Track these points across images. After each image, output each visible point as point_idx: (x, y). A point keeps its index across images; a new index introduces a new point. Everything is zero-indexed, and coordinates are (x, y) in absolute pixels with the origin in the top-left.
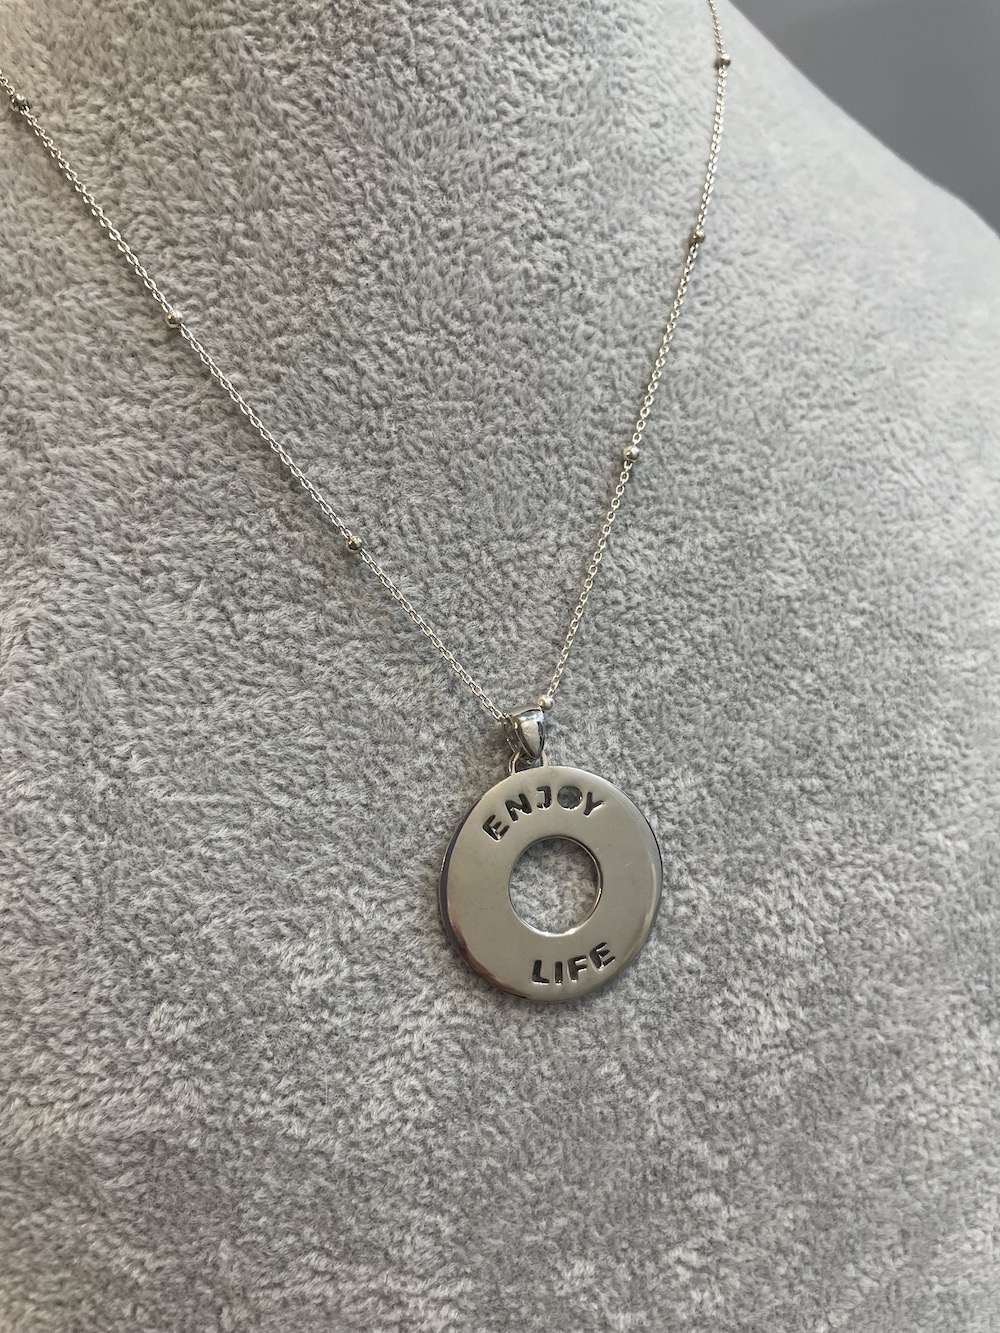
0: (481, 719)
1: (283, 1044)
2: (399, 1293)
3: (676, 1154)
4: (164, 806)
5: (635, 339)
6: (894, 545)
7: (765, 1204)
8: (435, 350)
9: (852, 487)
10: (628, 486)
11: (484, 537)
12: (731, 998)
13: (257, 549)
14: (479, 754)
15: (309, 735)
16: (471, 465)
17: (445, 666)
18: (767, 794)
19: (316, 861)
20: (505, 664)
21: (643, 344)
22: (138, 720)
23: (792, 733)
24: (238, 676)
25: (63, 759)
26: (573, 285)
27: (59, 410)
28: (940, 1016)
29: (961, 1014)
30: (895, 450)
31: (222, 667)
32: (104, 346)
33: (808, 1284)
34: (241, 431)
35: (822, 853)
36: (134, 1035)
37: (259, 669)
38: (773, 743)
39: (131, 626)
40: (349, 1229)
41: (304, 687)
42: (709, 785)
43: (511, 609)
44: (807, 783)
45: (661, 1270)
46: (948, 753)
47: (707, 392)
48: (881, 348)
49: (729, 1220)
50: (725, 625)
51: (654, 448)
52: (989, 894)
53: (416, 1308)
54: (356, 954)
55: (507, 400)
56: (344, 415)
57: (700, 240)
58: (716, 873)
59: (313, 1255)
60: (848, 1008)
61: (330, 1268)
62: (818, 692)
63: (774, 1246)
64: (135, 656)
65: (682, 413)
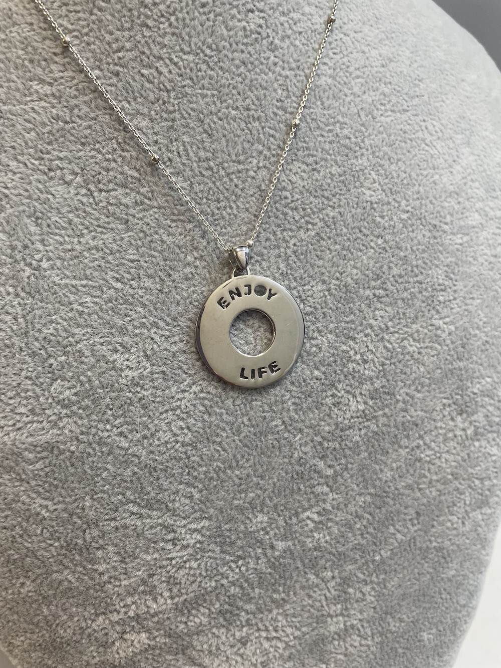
0: (217, 251)
1: (117, 403)
2: (173, 525)
3: (308, 466)
4: (59, 285)
5: (299, 67)
6: (424, 181)
7: (351, 493)
8: (197, 64)
9: (405, 151)
10: (294, 140)
11: (221, 160)
12: (336, 392)
13: (106, 160)
14: (216, 268)
15: (132, 254)
16: (215, 123)
17: (200, 224)
18: (357, 296)
19: (135, 316)
20: (230, 225)
21: (303, 70)
22: (46, 242)
23: (371, 268)
24: (96, 223)
25: (8, 260)
26: (268, 36)
27: (8, 88)
28: (438, 409)
29: (448, 409)
30: (427, 135)
31: (88, 218)
32: (30, 55)
33: (371, 534)
34: (99, 100)
35: (383, 326)
36: (44, 395)
37: (107, 220)
38: (361, 272)
39: (43, 196)
40: (149, 493)
41: (128, 230)
42: (329, 290)
43: (234, 197)
44: (377, 292)
45: (300, 522)
46: (446, 283)
47: (334, 97)
48: (422, 86)
49: (333, 500)
50: (340, 213)
51: (307, 122)
52: (463, 352)
53: (181, 533)
54: (154, 361)
55: (234, 92)
56: (151, 94)
57: (332, 21)
58: (331, 332)
59: (131, 505)
60: (393, 402)
61: (139, 512)
62: (384, 249)
63: (354, 514)
64: (45, 211)
65: (322, 107)
